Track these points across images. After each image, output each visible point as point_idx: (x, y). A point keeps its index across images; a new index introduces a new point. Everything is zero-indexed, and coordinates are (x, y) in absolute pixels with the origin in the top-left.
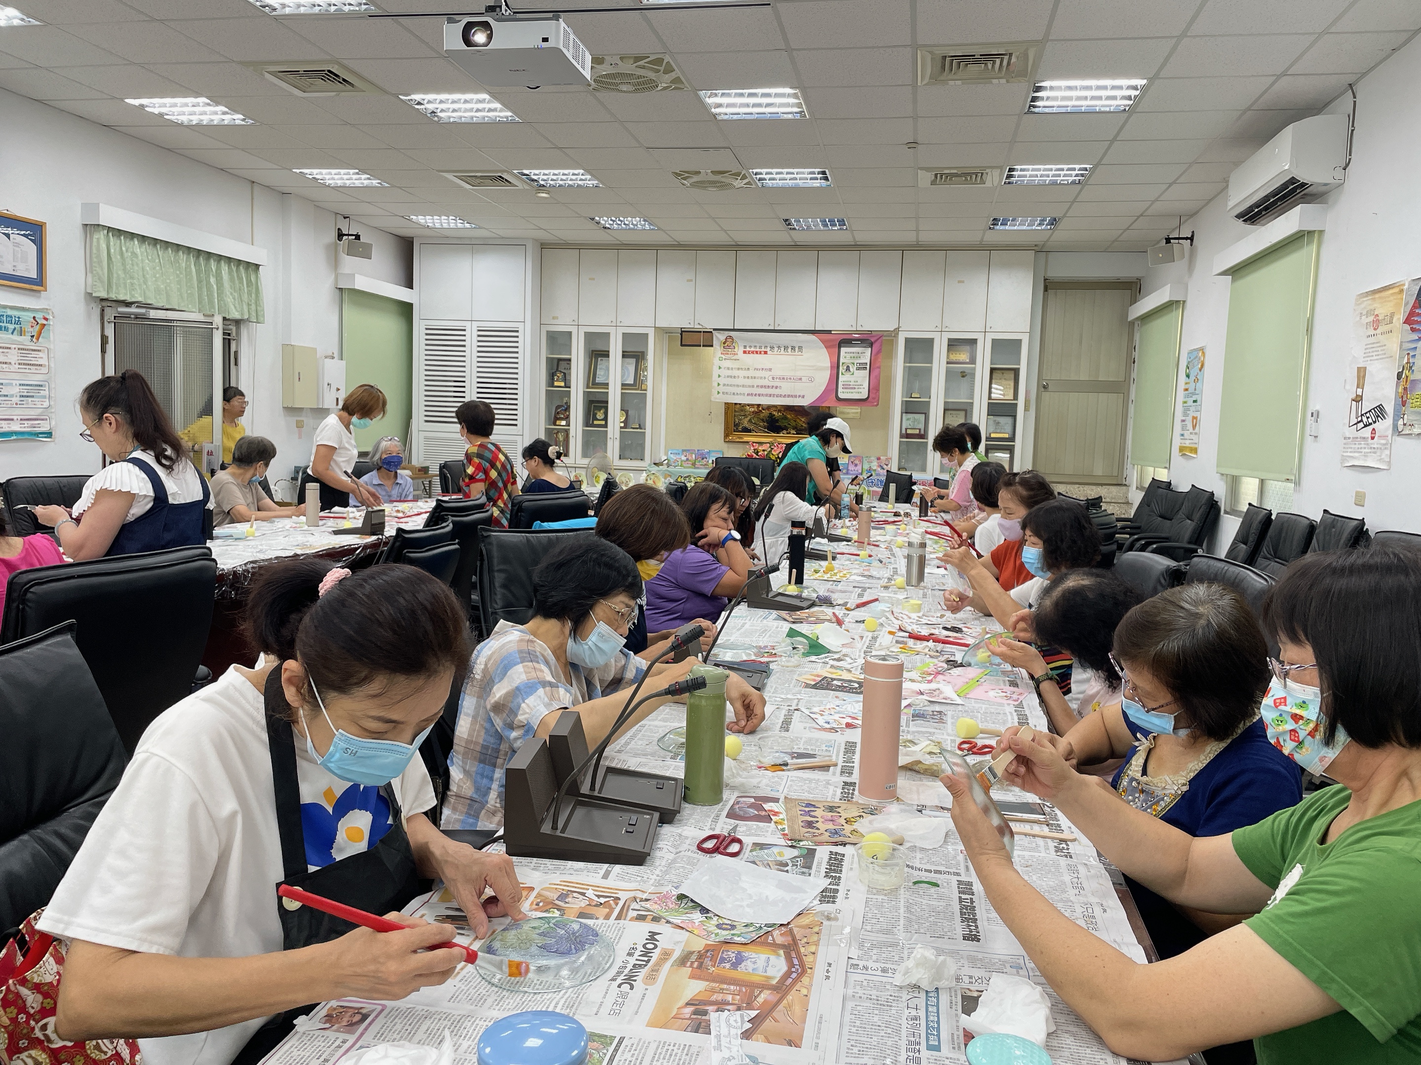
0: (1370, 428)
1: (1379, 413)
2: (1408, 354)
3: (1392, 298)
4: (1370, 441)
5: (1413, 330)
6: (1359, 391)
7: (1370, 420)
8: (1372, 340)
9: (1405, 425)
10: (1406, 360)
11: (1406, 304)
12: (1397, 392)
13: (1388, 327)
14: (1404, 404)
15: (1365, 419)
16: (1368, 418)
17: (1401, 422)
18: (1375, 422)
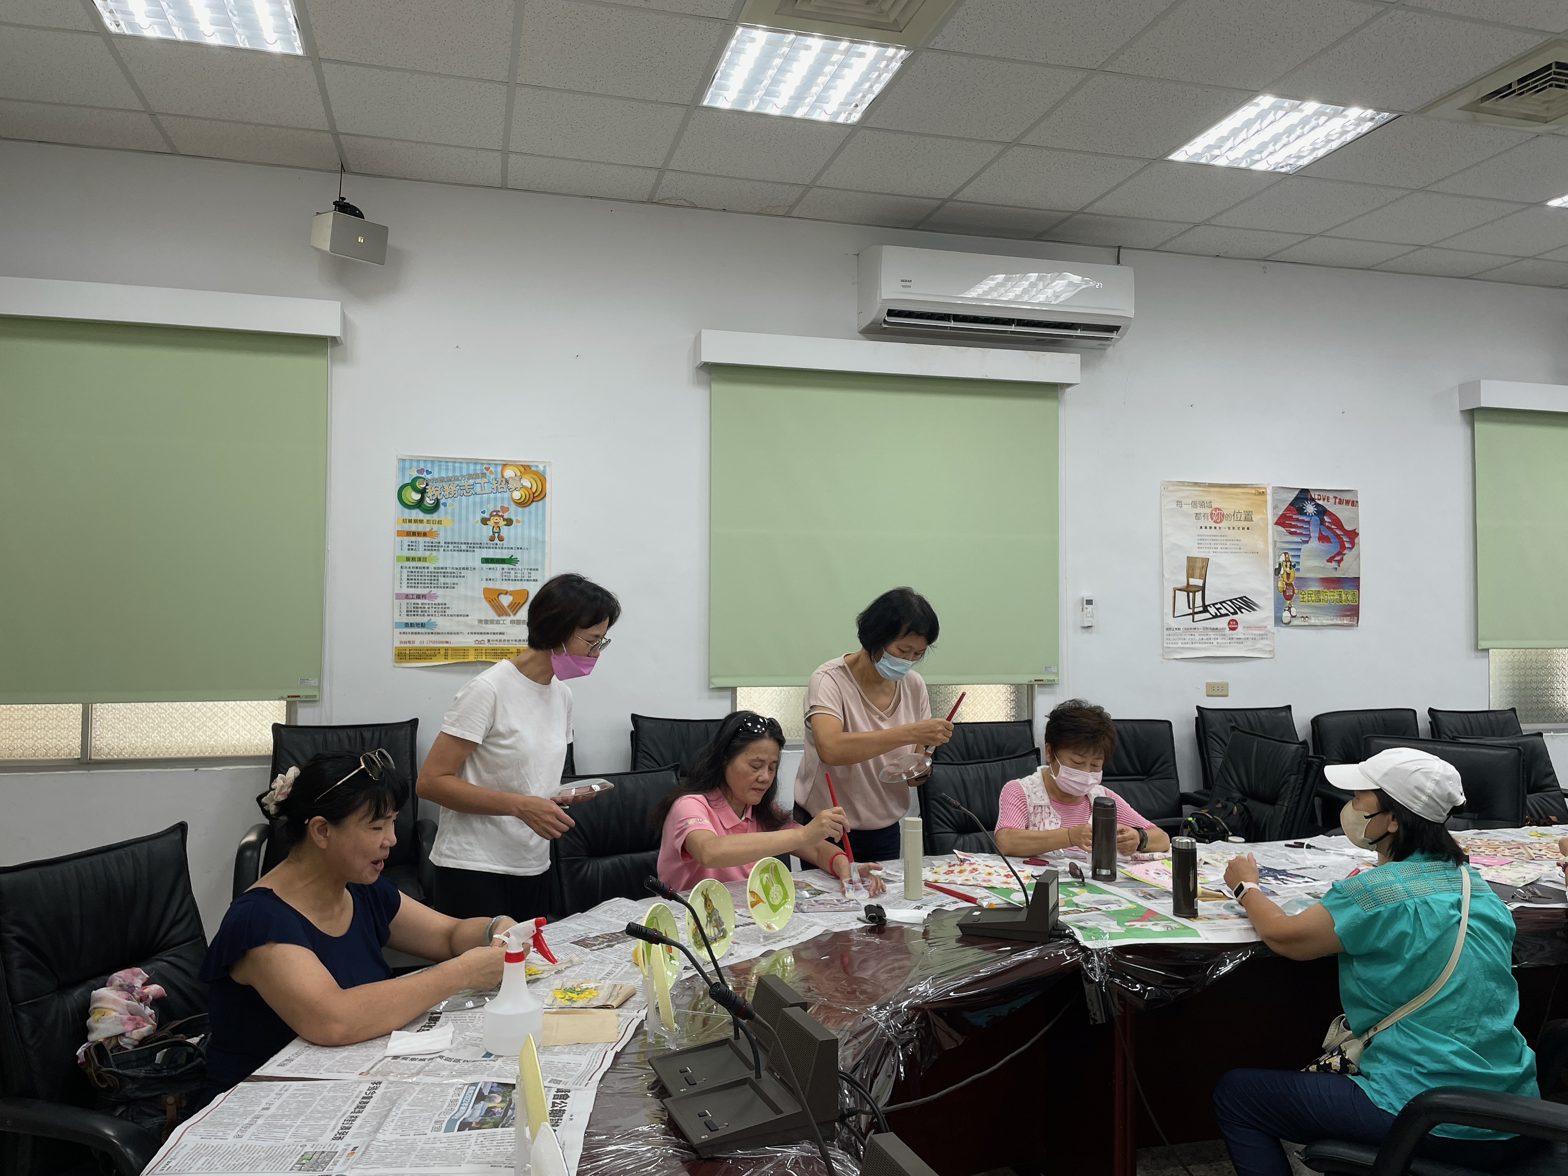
0: (1228, 619)
1: (1245, 604)
2: (1285, 554)
3: (1243, 497)
4: (1227, 631)
5: (1292, 533)
6: (1198, 582)
7: (1223, 611)
8: (1213, 532)
9: (1292, 617)
10: (1283, 558)
11: (1275, 507)
12: (1276, 587)
13: (1246, 524)
14: (1289, 598)
15: (1212, 610)
16: (1218, 609)
17: (1286, 615)
18: (1235, 613)
